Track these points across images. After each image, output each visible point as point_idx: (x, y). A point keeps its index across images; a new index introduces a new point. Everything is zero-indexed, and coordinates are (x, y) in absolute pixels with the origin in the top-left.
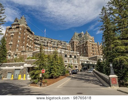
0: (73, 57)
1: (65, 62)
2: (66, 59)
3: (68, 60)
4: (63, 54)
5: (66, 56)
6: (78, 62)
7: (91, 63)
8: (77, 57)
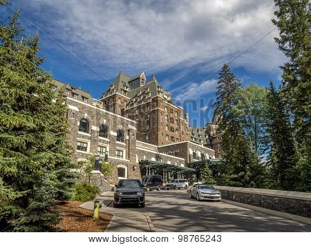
0: (114, 134)
1: (79, 148)
2: (84, 137)
3: (94, 141)
4: (74, 114)
5: (85, 126)
6: (129, 156)
7: (169, 163)
8: (127, 137)
